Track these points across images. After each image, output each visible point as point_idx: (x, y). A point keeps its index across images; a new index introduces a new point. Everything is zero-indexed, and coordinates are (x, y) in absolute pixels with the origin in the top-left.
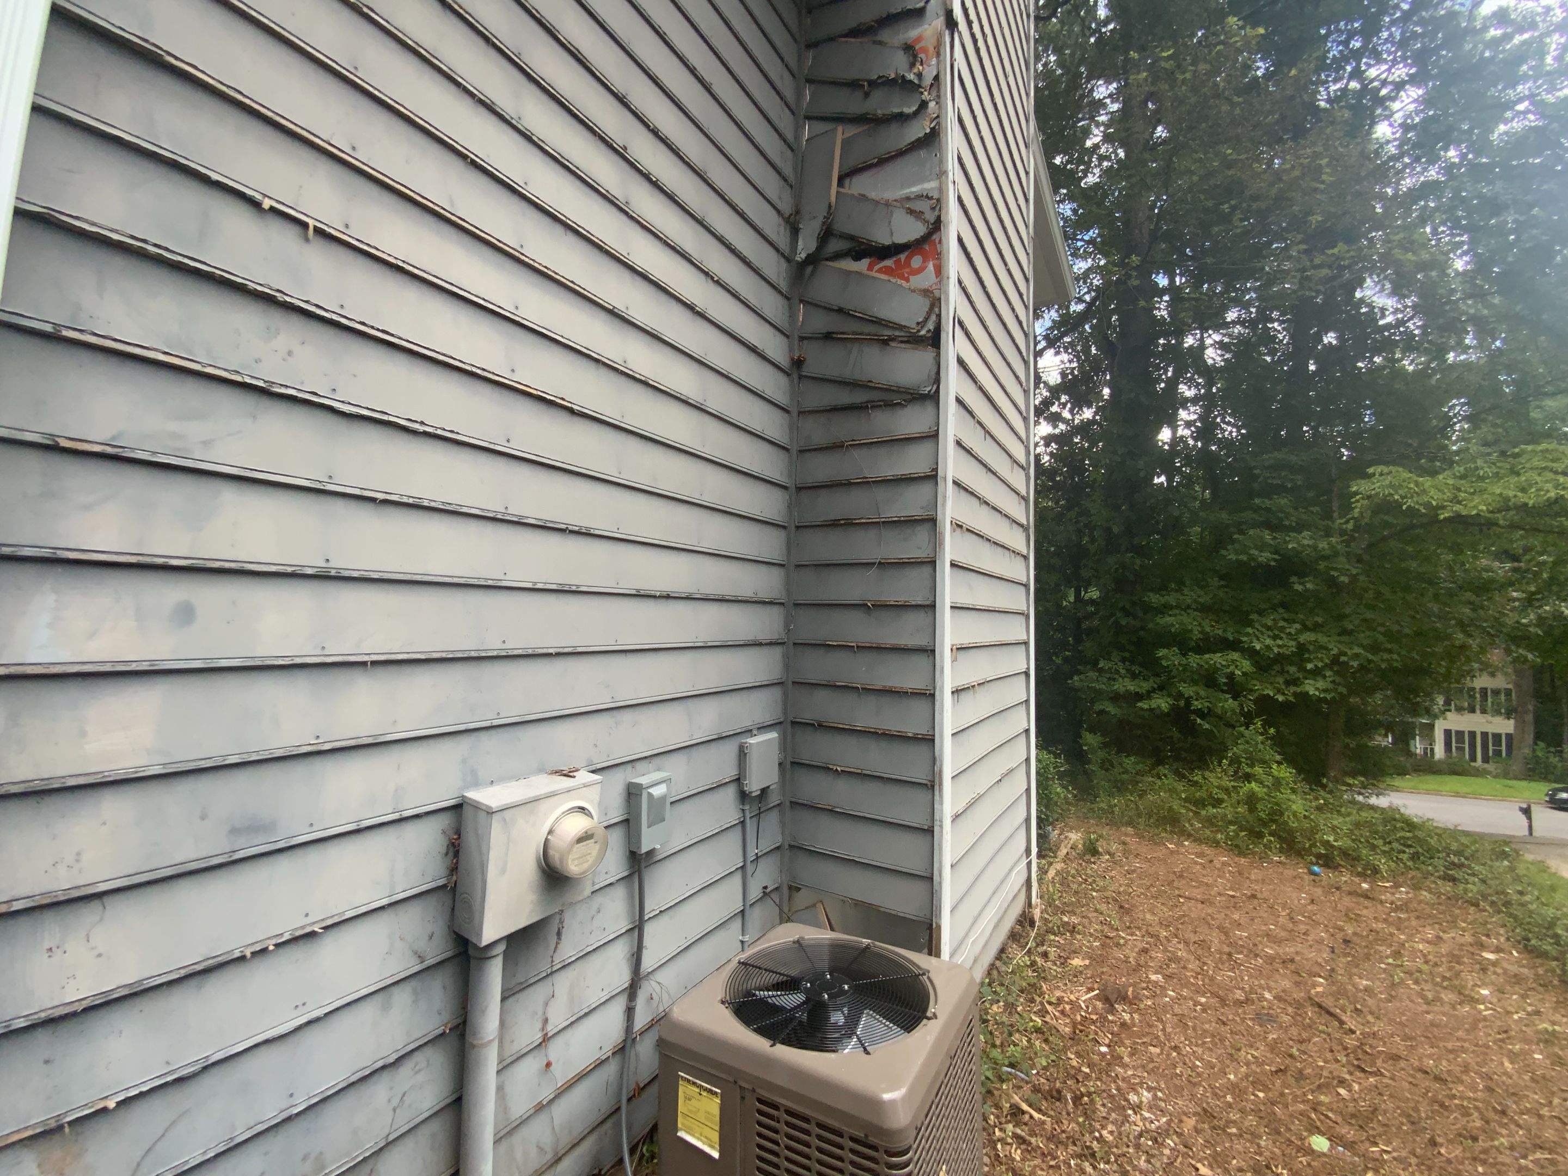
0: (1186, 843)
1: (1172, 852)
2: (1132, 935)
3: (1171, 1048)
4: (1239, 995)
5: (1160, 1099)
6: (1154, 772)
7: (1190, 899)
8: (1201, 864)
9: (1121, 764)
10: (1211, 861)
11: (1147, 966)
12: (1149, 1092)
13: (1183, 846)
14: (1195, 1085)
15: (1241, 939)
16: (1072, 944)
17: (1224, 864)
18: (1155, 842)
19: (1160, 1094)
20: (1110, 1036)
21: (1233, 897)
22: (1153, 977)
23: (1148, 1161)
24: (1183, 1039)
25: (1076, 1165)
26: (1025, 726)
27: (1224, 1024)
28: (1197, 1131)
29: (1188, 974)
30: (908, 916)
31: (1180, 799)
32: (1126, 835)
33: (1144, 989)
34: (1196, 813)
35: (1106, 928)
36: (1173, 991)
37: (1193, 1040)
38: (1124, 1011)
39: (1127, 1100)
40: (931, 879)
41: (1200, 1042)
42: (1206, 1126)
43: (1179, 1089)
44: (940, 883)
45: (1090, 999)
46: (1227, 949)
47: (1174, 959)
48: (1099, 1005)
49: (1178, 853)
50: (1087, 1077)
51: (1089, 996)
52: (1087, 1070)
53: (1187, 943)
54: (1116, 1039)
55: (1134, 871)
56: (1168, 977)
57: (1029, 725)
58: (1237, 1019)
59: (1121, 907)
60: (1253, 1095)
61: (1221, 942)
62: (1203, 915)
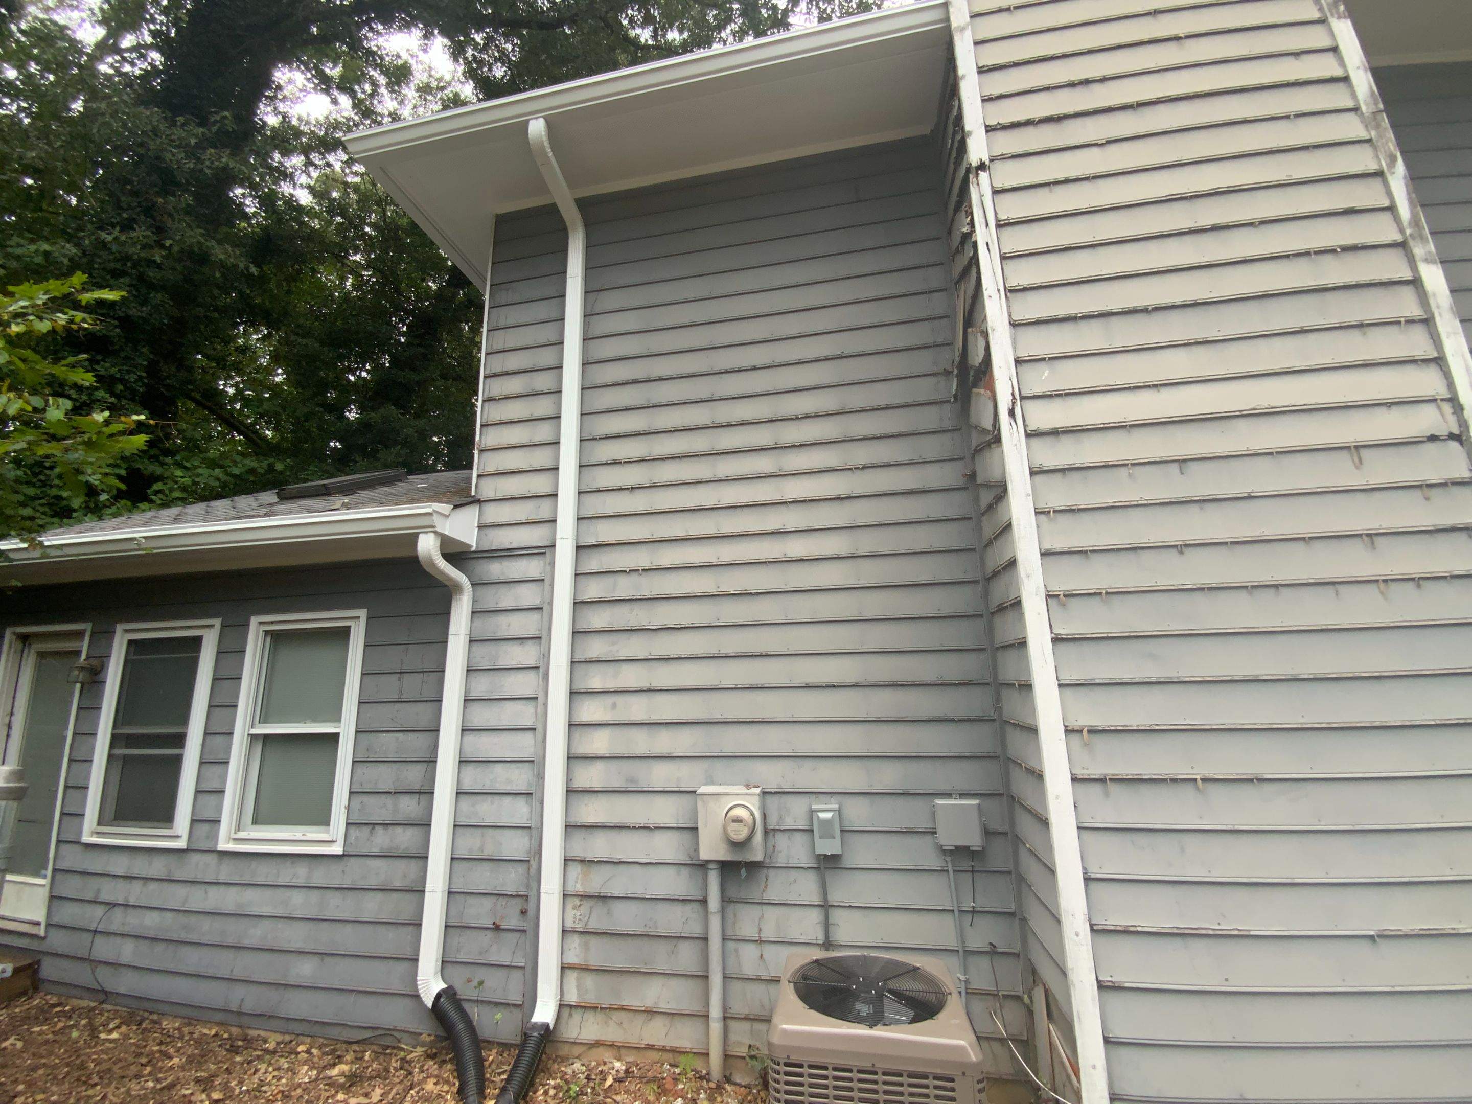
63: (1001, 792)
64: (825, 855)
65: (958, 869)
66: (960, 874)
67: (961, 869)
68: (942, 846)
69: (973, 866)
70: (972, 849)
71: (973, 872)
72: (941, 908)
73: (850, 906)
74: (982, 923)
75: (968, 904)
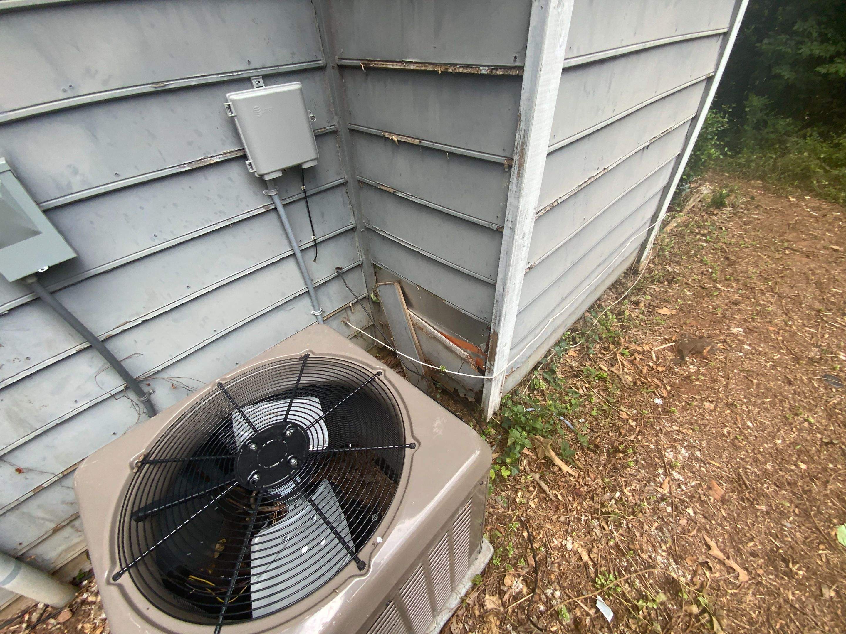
0: (808, 198)
1: (792, 205)
2: (728, 286)
3: (727, 405)
4: (814, 353)
5: (697, 459)
6: (802, 133)
7: (795, 250)
8: (816, 217)
9: (774, 125)
10: (825, 216)
11: (732, 318)
12: (687, 450)
13: (805, 200)
14: (738, 448)
15: (834, 296)
16: (666, 292)
17: (836, 218)
18: (779, 194)
19: (698, 454)
20: (669, 388)
21: (836, 251)
22: (735, 330)
23: (660, 529)
24: (742, 396)
25: (586, 521)
26: (710, 71)
27: (790, 383)
28: (723, 501)
29: (771, 329)
30: (468, 314)
31: (819, 158)
32: (753, 187)
33: (720, 342)
34: (826, 171)
35: (705, 279)
36: (750, 345)
37: (753, 399)
38: (692, 364)
39: (661, 457)
40: (494, 286)
41: (759, 402)
42: (735, 496)
43: (719, 451)
44: (503, 295)
45: (663, 349)
46: (817, 305)
47: (763, 313)
48: (670, 355)
49: (797, 205)
50: (631, 429)
51: (663, 346)
52: (633, 424)
53: (780, 296)
54: (674, 392)
55: (750, 222)
56: (749, 331)
57: (715, 72)
58: (805, 378)
59: (727, 259)
60: (796, 465)
61: (815, 298)
62: (805, 270)
63: (322, 63)
64: (37, 275)
65: (287, 201)
66: (292, 207)
67: (292, 199)
68: (262, 176)
69: (304, 191)
70: (305, 166)
71: (305, 198)
72: (278, 258)
73: (144, 322)
74: (324, 252)
75: (308, 240)
